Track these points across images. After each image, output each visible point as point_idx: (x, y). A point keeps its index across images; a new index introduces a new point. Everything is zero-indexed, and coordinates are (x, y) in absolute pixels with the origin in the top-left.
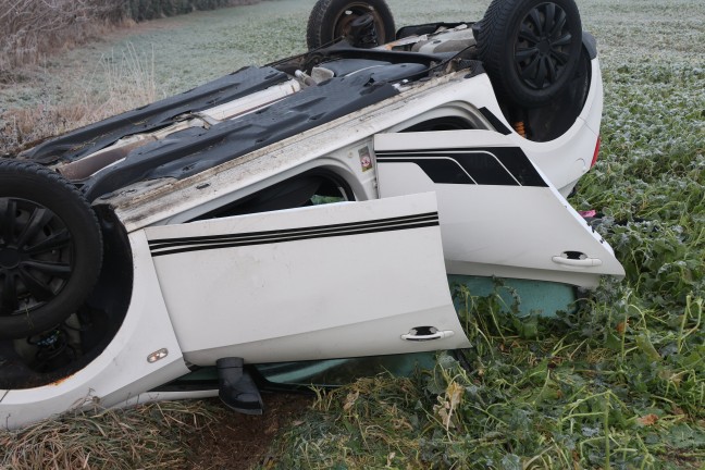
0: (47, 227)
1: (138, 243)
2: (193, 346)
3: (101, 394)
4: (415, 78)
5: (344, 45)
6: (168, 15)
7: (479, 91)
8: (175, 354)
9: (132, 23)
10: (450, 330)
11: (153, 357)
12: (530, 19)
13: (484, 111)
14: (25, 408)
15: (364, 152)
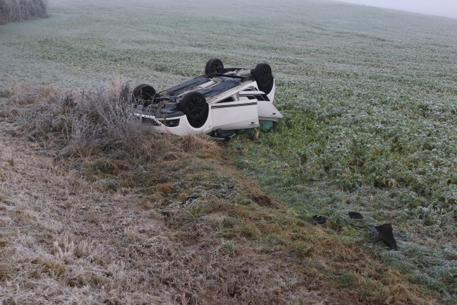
7: (254, 84)
13: (255, 88)
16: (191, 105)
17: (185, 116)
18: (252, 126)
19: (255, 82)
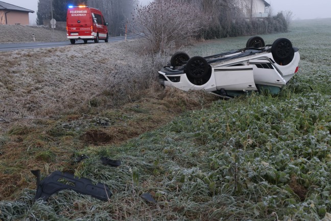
0: (203, 65)
1: (213, 69)
2: (218, 85)
3: (205, 89)
4: (259, 53)
5: (253, 47)
6: (217, 38)
7: (270, 55)
8: (215, 86)
9: (204, 40)
10: (254, 86)
11: (212, 86)
12: (281, 44)
13: (270, 59)
14: (197, 88)
15: (248, 62)
16: (192, 67)
17: (185, 74)
18: (250, 89)
19: (271, 53)
